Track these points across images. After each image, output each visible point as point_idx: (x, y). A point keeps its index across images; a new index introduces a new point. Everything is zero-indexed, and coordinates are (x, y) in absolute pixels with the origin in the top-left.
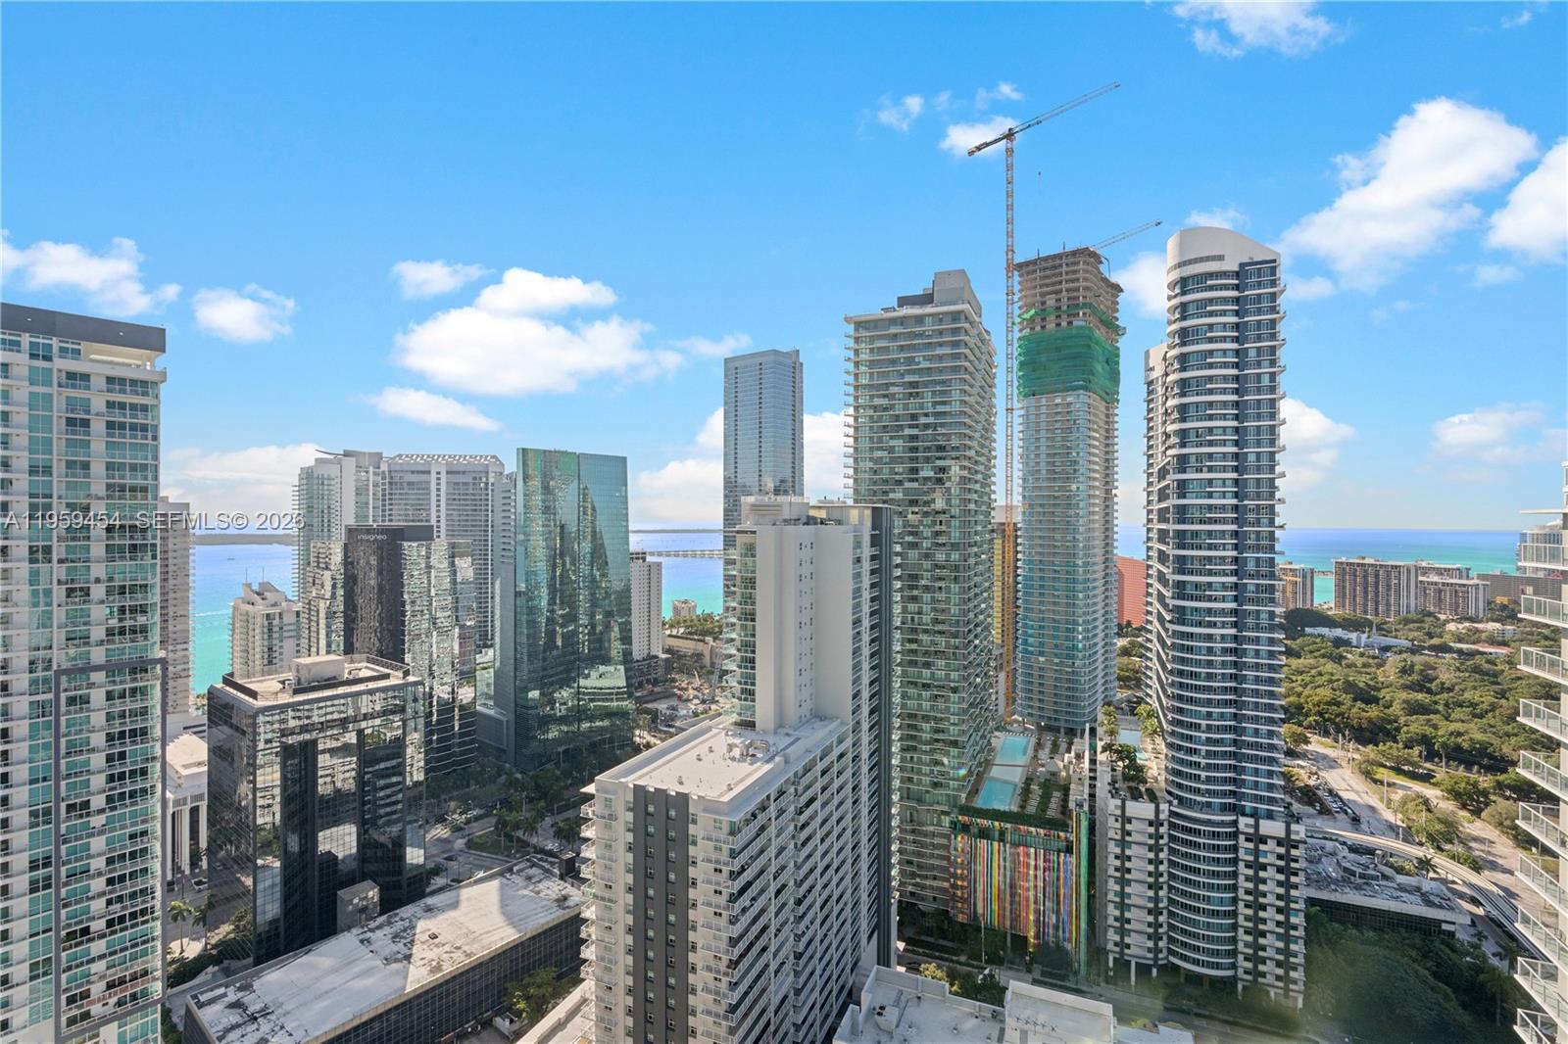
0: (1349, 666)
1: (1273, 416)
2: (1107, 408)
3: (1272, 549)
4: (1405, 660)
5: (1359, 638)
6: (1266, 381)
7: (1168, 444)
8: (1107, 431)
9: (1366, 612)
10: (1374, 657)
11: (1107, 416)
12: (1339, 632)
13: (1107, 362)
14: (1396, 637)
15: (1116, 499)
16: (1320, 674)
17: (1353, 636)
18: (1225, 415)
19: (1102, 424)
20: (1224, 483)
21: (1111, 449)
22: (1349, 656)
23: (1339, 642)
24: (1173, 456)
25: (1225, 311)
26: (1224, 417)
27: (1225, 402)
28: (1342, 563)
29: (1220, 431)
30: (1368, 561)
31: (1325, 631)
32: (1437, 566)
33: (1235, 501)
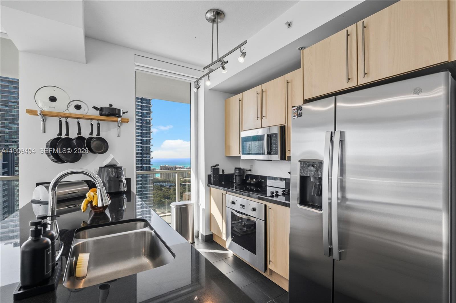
0: (163, 191)
1: (150, 130)
3: (150, 164)
4: (174, 188)
5: (165, 184)
6: (148, 121)
9: (166, 178)
10: (168, 188)
12: (161, 183)
14: (172, 183)
16: (158, 194)
17: (164, 184)
18: (138, 129)
20: (138, 147)
22: (163, 189)
23: (161, 186)
25: (138, 101)
27: (138, 125)
28: (161, 167)
30: (167, 166)
31: (158, 183)
32: (179, 166)
33: (141, 152)
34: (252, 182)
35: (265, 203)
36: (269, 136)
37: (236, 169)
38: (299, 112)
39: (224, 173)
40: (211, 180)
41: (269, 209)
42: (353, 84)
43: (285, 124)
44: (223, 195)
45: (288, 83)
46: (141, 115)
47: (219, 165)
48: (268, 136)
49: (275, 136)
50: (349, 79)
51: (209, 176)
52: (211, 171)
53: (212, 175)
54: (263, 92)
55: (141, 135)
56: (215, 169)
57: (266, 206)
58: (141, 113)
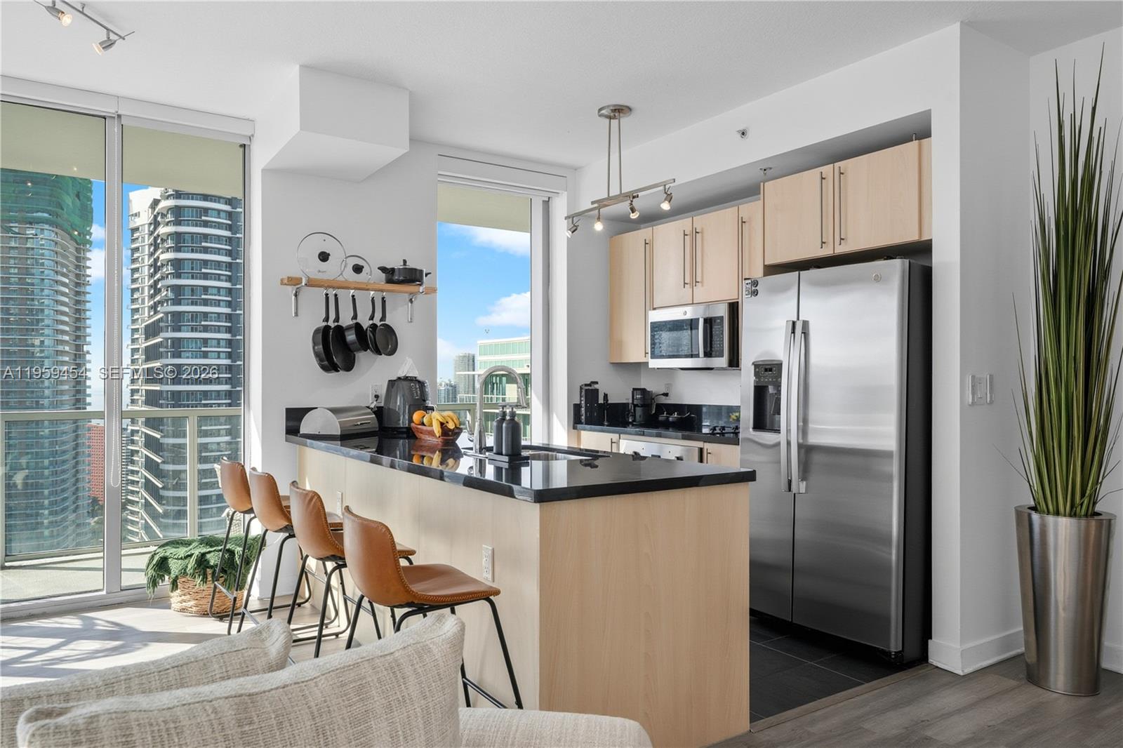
2: (78, 250)
7: (158, 298)
8: (78, 276)
11: (78, 259)
13: (78, 196)
15: (88, 357)
18: (219, 275)
19: (72, 268)
20: (219, 343)
21: (82, 298)
24: (166, 314)
26: (218, 277)
27: (219, 262)
29: (215, 291)
33: (228, 362)
34: (671, 419)
35: (700, 444)
36: (709, 322)
37: (635, 392)
38: (753, 288)
39: (608, 400)
40: (581, 416)
41: (708, 453)
42: (827, 252)
43: (738, 299)
44: (612, 443)
45: (743, 222)
46: (229, 222)
47: (597, 383)
48: (706, 320)
49: (718, 321)
50: (823, 243)
51: (577, 408)
52: (581, 397)
53: (583, 405)
54: (696, 232)
55: (229, 299)
56: (590, 392)
57: (701, 450)
58: (230, 215)
